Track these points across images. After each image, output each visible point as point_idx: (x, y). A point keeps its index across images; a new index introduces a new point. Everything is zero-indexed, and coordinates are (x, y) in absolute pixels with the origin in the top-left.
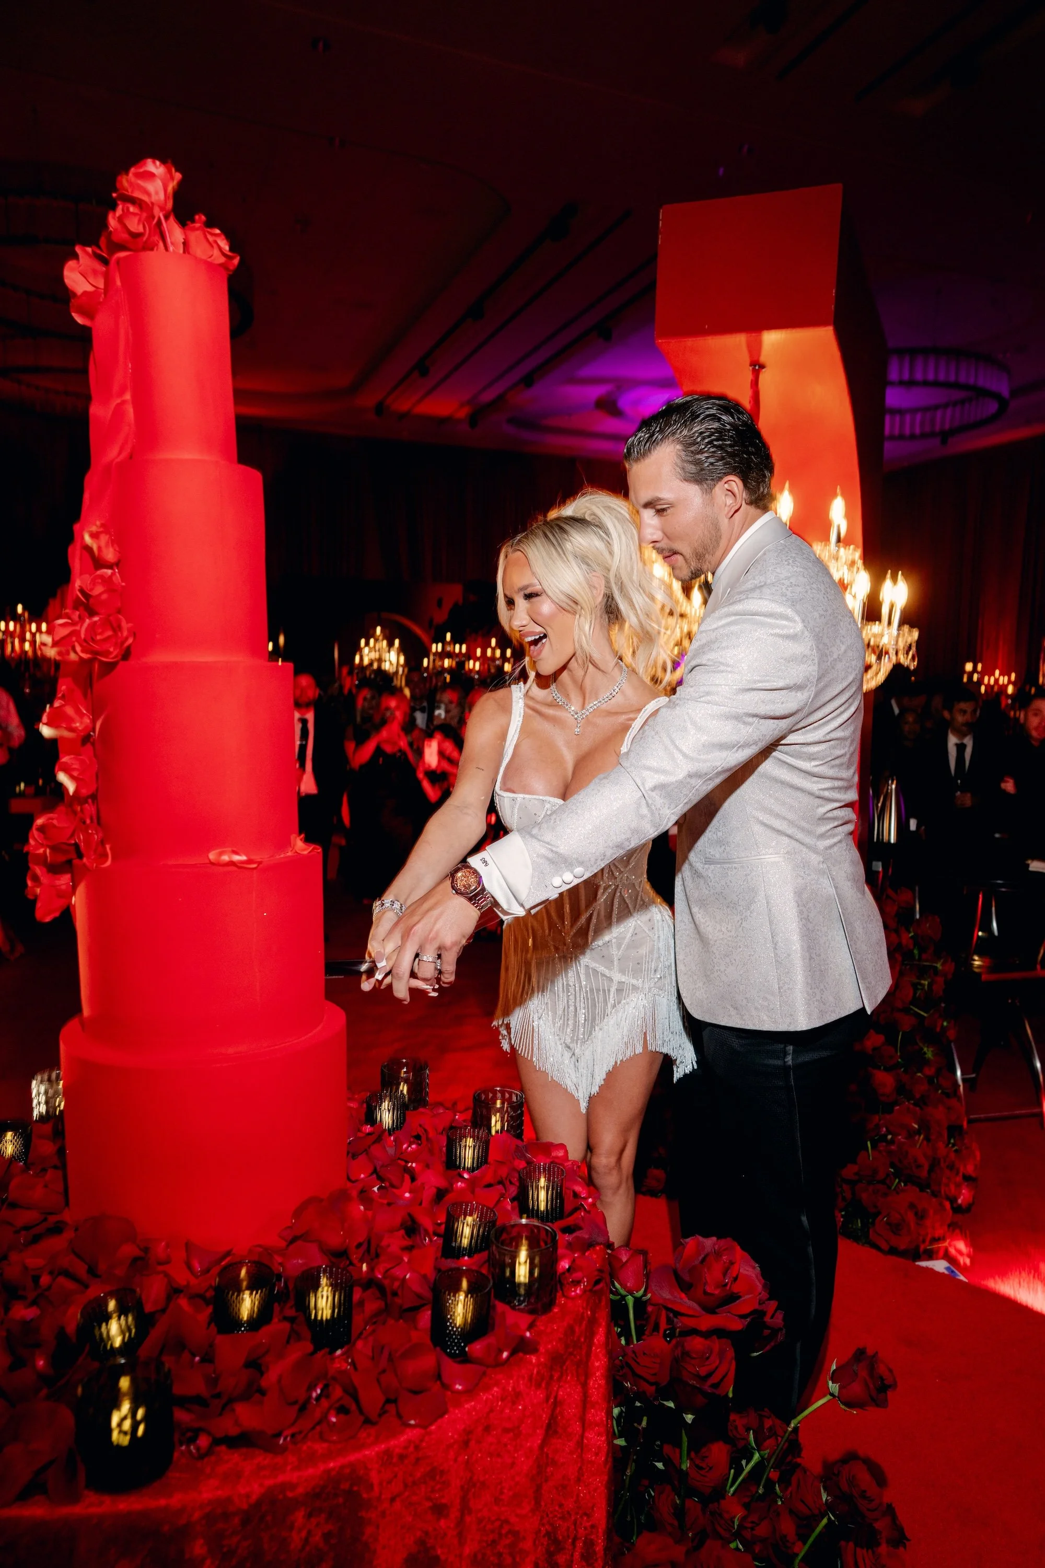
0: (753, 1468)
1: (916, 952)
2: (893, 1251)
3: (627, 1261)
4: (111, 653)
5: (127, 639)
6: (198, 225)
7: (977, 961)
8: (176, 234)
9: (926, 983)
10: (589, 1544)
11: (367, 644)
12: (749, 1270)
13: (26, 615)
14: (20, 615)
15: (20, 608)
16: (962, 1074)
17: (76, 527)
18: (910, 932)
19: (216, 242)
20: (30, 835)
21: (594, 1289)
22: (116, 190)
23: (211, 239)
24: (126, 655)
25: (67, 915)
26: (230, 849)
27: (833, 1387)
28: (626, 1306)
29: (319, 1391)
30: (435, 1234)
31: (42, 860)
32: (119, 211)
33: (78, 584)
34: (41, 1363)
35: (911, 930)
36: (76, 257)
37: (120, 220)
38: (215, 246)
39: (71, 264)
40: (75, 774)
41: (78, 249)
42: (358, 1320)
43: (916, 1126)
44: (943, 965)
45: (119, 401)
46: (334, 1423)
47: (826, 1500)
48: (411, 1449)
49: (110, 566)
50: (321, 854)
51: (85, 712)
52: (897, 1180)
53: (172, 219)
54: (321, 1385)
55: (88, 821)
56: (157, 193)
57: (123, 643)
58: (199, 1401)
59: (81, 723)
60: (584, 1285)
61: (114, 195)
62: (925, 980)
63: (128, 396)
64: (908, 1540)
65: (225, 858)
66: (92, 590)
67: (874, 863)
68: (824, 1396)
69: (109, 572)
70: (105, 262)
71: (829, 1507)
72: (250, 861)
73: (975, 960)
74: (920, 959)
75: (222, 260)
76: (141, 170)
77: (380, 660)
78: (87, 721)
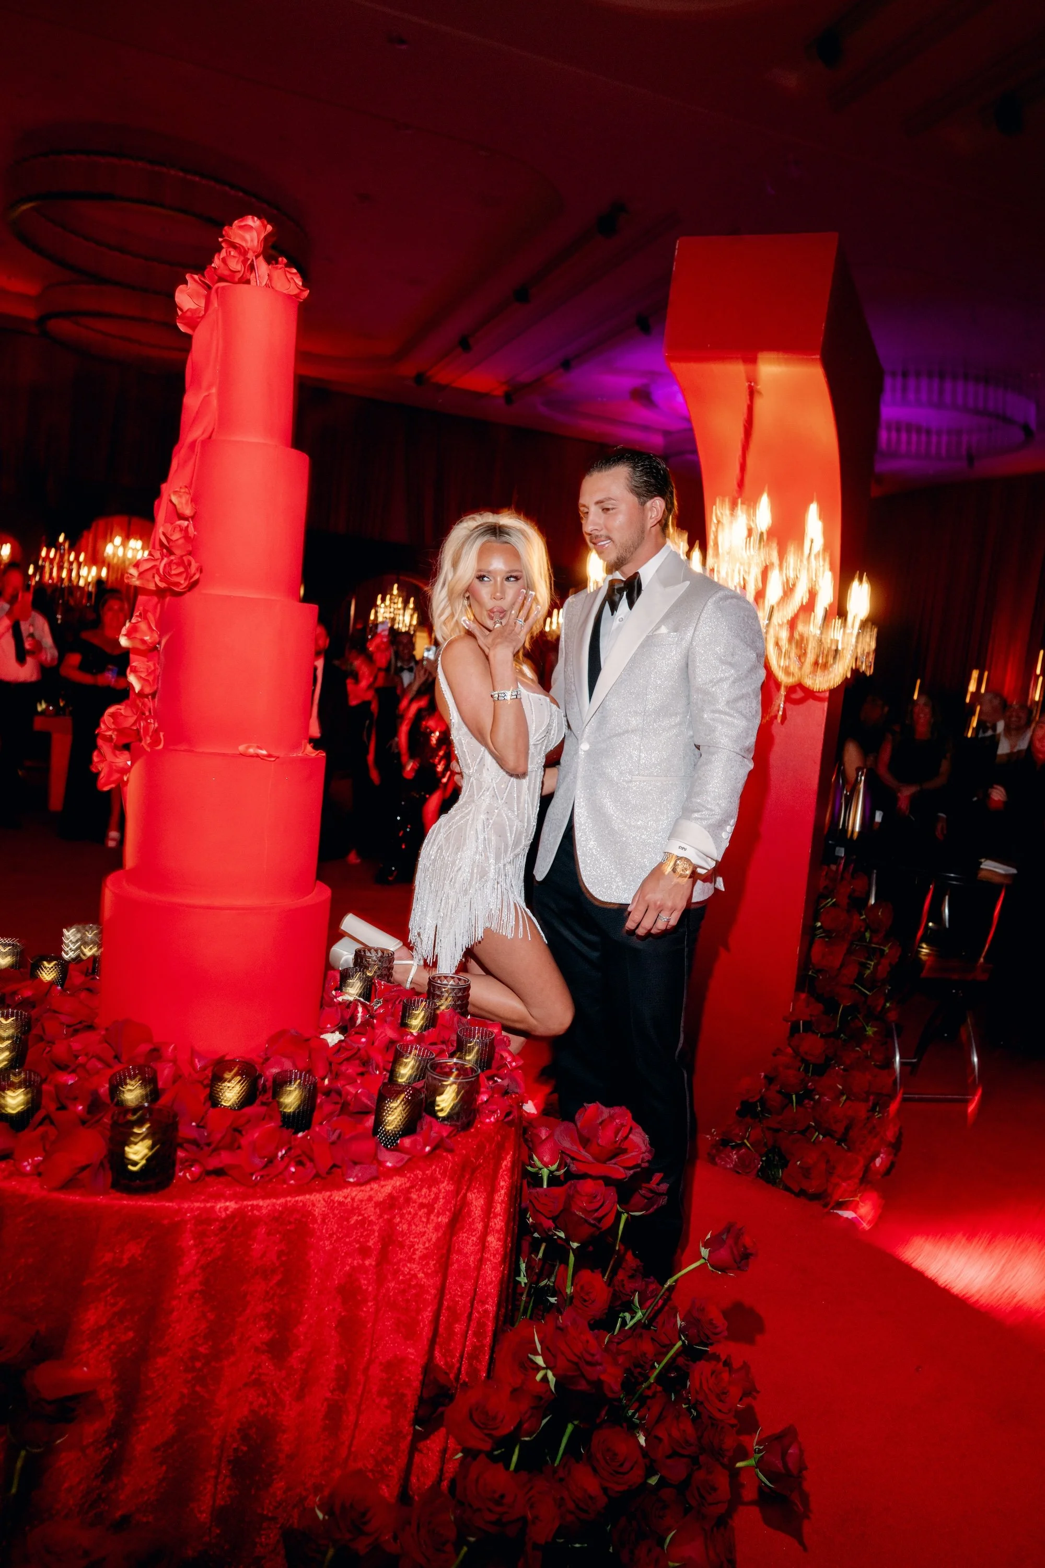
0: (635, 1324)
1: (868, 935)
2: (802, 1193)
3: (545, 1139)
4: (181, 584)
5: (195, 574)
6: (280, 266)
7: (926, 949)
8: (262, 267)
9: (873, 963)
10: (481, 1325)
11: (383, 600)
12: (639, 1138)
13: (67, 545)
14: (61, 544)
15: (61, 539)
16: (901, 1058)
17: (164, 487)
18: (861, 915)
19: (292, 278)
20: (102, 719)
21: (506, 1120)
22: (222, 236)
23: (289, 276)
24: (193, 586)
25: (121, 786)
26: (256, 745)
27: (705, 1252)
28: (542, 1178)
29: (284, 1152)
30: (385, 1069)
31: (110, 739)
32: (223, 254)
33: (161, 530)
34: (81, 1108)
35: (863, 913)
36: (186, 282)
37: (224, 261)
38: (292, 281)
39: (182, 287)
40: (143, 675)
41: (188, 277)
42: (316, 1116)
43: (840, 1087)
44: (890, 948)
45: (206, 394)
46: (293, 1173)
47: (681, 1325)
48: (349, 1200)
49: (186, 519)
50: (325, 759)
51: (154, 629)
52: (817, 1134)
53: (261, 258)
54: (286, 1147)
55: (147, 713)
56: (252, 241)
57: (192, 577)
58: (195, 1143)
59: (151, 637)
60: (497, 1116)
61: (220, 240)
62: (872, 961)
63: (214, 390)
64: (758, 1392)
65: (251, 751)
66: (171, 535)
67: (837, 849)
68: (698, 1260)
69: (186, 523)
70: (209, 288)
71: (682, 1330)
72: (269, 756)
73: (923, 948)
74: (871, 942)
75: (296, 291)
76: (242, 224)
77: (393, 620)
78: (156, 636)
